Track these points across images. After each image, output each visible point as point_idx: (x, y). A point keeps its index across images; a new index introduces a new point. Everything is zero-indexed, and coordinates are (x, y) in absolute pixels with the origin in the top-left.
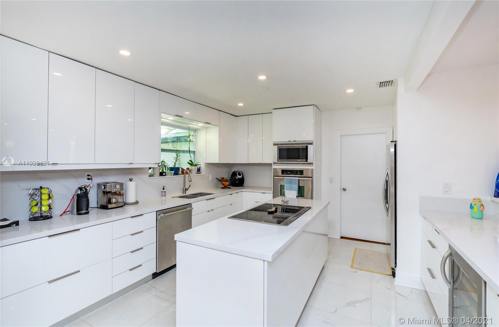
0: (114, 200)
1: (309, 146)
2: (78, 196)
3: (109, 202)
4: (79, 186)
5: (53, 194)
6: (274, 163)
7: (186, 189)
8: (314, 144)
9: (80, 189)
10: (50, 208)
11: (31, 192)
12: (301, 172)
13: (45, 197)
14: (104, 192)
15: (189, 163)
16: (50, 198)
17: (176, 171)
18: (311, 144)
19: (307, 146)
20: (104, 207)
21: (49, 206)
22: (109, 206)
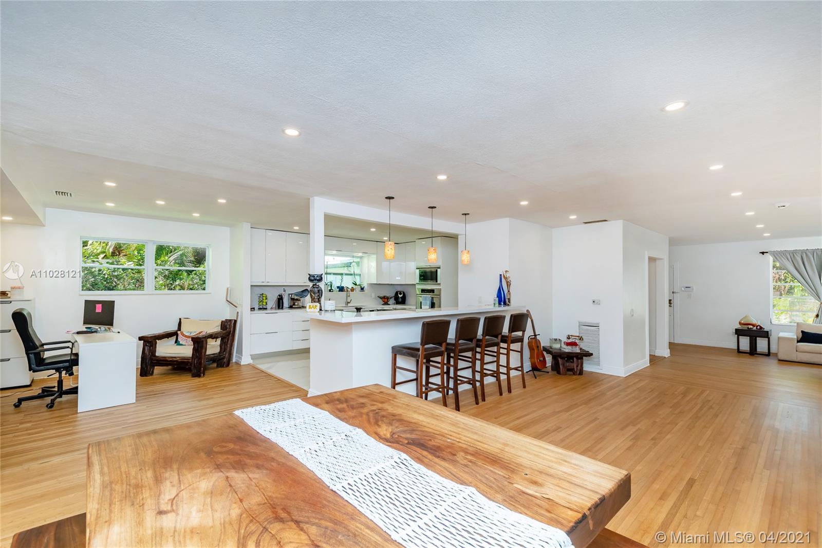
0: (296, 304)
1: (439, 270)
2: (278, 299)
3: (294, 305)
4: (279, 294)
5: (268, 297)
6: (417, 284)
7: (348, 303)
8: (441, 267)
9: (279, 295)
10: (266, 304)
11: (259, 295)
12: (432, 291)
13: (264, 298)
14: (291, 299)
15: (353, 283)
16: (266, 299)
17: (341, 289)
18: (439, 268)
19: (437, 270)
20: (291, 307)
21: (266, 303)
22: (294, 306)
